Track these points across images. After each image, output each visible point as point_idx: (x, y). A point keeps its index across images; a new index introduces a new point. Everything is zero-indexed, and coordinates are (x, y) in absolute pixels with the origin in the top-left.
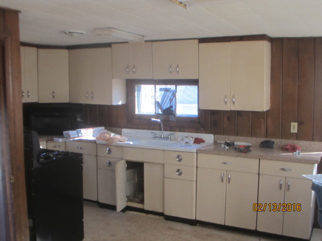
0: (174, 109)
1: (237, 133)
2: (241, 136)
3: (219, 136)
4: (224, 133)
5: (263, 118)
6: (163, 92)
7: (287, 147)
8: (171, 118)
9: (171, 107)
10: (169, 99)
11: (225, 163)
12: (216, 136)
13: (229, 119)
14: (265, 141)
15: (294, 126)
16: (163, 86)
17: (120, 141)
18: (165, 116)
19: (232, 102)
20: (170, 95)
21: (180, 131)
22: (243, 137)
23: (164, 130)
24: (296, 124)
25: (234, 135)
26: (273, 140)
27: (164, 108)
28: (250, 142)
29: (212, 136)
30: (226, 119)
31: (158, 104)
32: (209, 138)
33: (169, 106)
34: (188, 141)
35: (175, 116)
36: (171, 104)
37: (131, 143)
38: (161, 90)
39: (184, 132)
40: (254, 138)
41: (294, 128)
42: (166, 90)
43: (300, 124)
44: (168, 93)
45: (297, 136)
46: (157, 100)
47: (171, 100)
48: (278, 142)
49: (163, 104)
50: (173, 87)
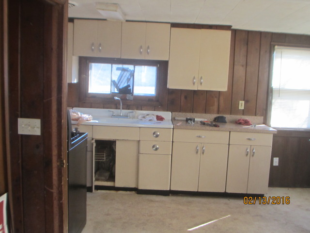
0: (131, 88)
1: (192, 111)
2: (196, 112)
3: (177, 113)
4: (181, 110)
5: (216, 97)
6: (120, 72)
7: (240, 121)
8: (129, 97)
9: (129, 86)
10: (126, 78)
11: (199, 137)
12: (173, 113)
13: (186, 98)
14: (218, 117)
15: (242, 104)
16: (120, 66)
17: (87, 120)
18: (121, 95)
19: (199, 84)
20: (128, 74)
21: (137, 109)
22: (199, 114)
23: (123, 109)
24: (243, 102)
25: (190, 112)
26: (224, 116)
27: (121, 87)
28: (204, 118)
29: (170, 113)
30: (183, 98)
31: (114, 83)
32: (167, 115)
33: (126, 85)
34: (151, 118)
35: (132, 95)
36: (129, 83)
37: (97, 121)
38: (118, 69)
39: (142, 110)
40: (209, 115)
41: (242, 105)
42: (124, 70)
43: (247, 102)
44: (126, 73)
45: (244, 112)
46: (113, 79)
47: (128, 80)
48: (228, 117)
49: (120, 83)
50: (131, 67)
